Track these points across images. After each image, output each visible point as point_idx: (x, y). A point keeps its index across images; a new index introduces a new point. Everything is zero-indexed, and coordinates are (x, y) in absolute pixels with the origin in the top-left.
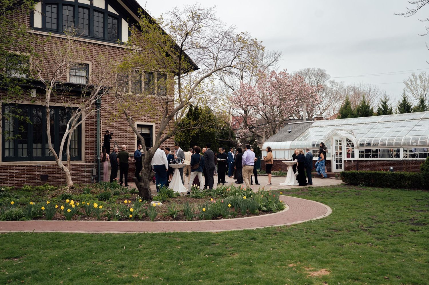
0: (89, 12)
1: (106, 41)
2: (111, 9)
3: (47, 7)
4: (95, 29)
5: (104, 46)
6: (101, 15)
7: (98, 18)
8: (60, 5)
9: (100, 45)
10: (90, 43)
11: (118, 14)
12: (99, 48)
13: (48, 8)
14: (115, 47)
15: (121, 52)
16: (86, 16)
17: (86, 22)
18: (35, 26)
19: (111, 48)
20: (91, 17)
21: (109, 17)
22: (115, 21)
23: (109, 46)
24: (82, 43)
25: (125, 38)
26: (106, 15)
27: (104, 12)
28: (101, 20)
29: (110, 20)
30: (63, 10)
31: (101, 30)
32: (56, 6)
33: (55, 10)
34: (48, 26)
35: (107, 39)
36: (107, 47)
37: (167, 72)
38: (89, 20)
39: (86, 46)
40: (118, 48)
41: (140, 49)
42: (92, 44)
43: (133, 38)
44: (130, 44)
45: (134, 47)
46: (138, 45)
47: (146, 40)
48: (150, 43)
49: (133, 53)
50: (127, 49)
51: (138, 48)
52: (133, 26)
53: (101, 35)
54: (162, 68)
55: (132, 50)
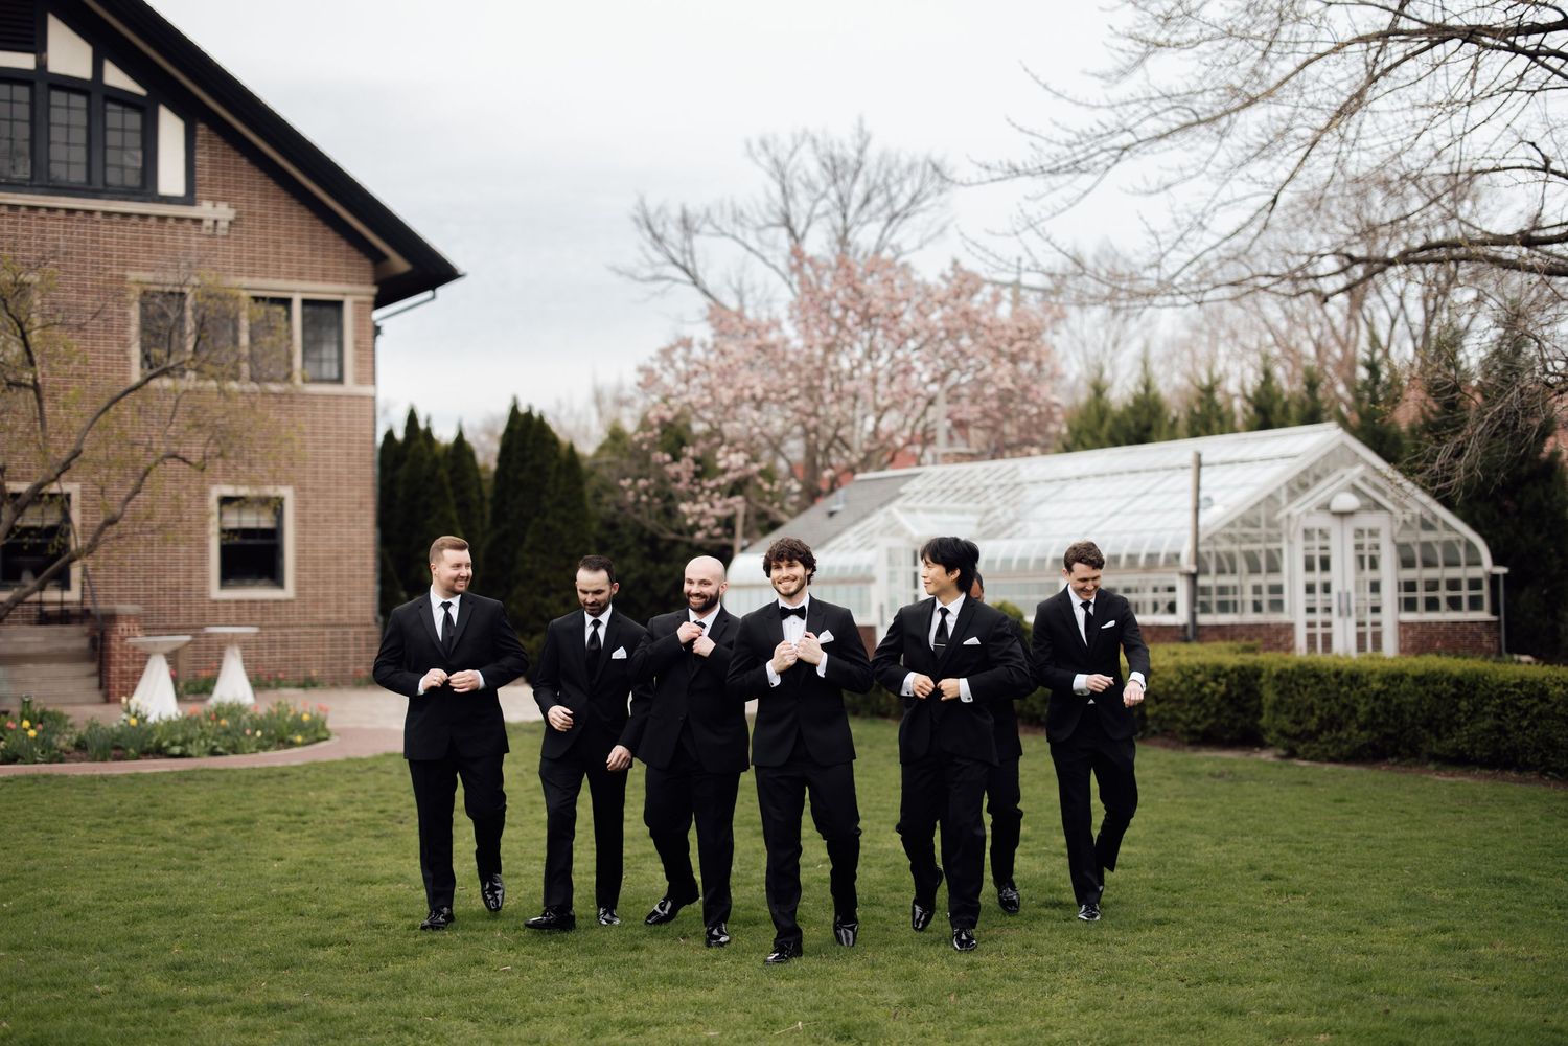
0: (33, 95)
1: (96, 194)
2: (115, 77)
4: (57, 152)
5: (90, 213)
6: (79, 101)
7: (68, 114)
9: (71, 211)
10: (33, 209)
11: (145, 93)
12: (69, 224)
14: (132, 214)
15: (153, 230)
16: (23, 111)
17: (21, 133)
19: (116, 219)
20: (38, 113)
21: (110, 106)
22: (134, 120)
23: (107, 214)
25: (171, 176)
27: (91, 90)
28: (80, 118)
29: (115, 116)
31: (79, 154)
35: (101, 187)
36: (98, 216)
37: (344, 294)
38: (33, 122)
39: (21, 220)
40: (144, 217)
41: (230, 214)
42: (42, 213)
43: (203, 173)
44: (189, 199)
45: (205, 210)
46: (224, 200)
47: (258, 178)
48: (271, 186)
49: (204, 231)
50: (179, 219)
51: (224, 212)
52: (202, 130)
53: (78, 175)
54: (325, 277)
55: (198, 221)
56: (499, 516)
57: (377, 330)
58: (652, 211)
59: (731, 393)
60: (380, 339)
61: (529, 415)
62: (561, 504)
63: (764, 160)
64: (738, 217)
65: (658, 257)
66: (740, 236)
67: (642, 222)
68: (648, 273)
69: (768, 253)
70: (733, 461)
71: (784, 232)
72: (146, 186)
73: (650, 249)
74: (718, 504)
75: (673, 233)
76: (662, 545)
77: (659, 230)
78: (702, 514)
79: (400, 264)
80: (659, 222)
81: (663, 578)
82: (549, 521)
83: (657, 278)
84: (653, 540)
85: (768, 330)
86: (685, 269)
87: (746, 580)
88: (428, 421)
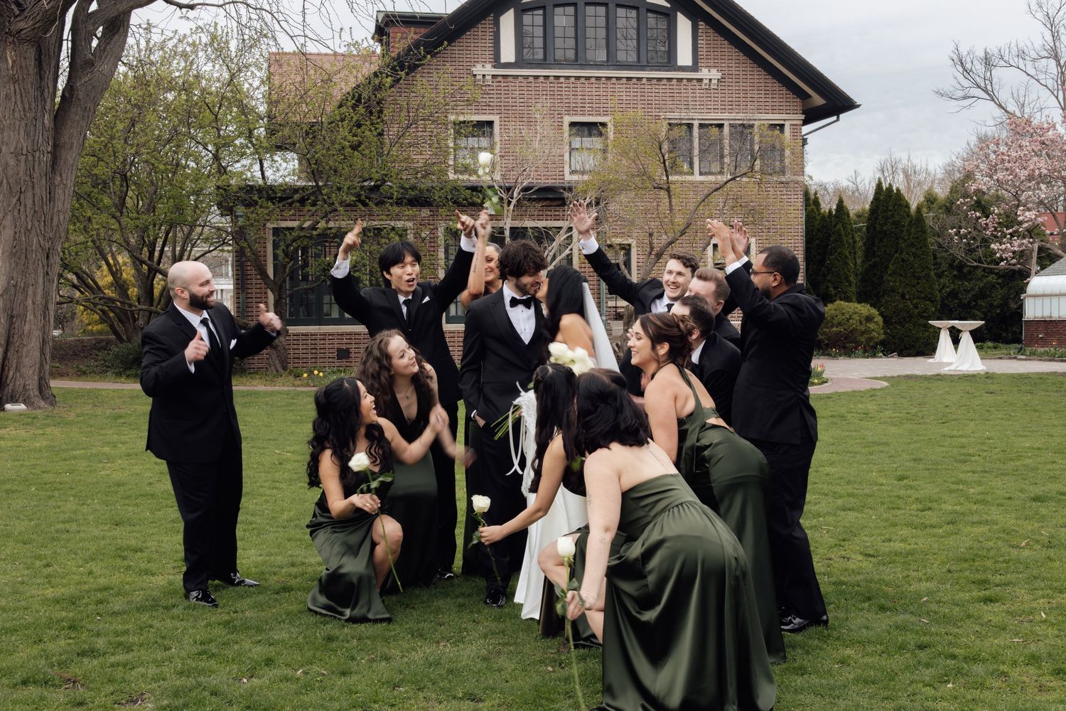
0: (607, 12)
1: (642, 68)
3: (524, 16)
4: (621, 44)
5: (639, 79)
6: (633, 13)
7: (626, 21)
8: (549, 9)
9: (629, 79)
10: (609, 78)
11: (669, 6)
12: (628, 86)
13: (527, 19)
14: (663, 78)
15: (675, 87)
16: (602, 21)
17: (602, 33)
18: (503, 60)
19: (654, 82)
20: (610, 22)
21: (650, 15)
22: (663, 24)
23: (649, 79)
24: (593, 80)
25: (684, 56)
26: (643, 11)
27: (638, 6)
28: (633, 24)
29: (652, 20)
30: (555, 17)
31: (633, 45)
32: (541, 12)
33: (539, 20)
34: (527, 54)
35: (645, 64)
36: (644, 81)
37: (785, 120)
38: (607, 28)
39: (602, 86)
40: (670, 79)
41: (719, 75)
42: (614, 81)
43: (703, 52)
44: (695, 67)
45: (704, 73)
46: (715, 67)
47: (734, 52)
48: (742, 57)
49: (703, 87)
50: (689, 80)
51: (715, 74)
52: (702, 25)
53: (632, 58)
54: (773, 111)
55: (700, 80)
56: (869, 253)
57: (805, 142)
58: (964, 53)
59: (1026, 173)
60: (806, 147)
61: (890, 188)
62: (912, 245)
63: (1040, 15)
64: (1022, 54)
65: (966, 83)
66: (1022, 66)
67: (956, 60)
68: (960, 94)
69: (1041, 77)
70: (1027, 216)
71: (1052, 63)
72: (669, 60)
73: (961, 77)
74: (1016, 244)
75: (979, 68)
76: (966, 270)
77: (968, 66)
78: (1004, 251)
79: (818, 100)
80: (968, 60)
81: (967, 291)
82: (904, 256)
83: (965, 98)
84: (961, 266)
85: (1048, 130)
86: (986, 91)
87: (1040, 292)
88: (816, 194)
